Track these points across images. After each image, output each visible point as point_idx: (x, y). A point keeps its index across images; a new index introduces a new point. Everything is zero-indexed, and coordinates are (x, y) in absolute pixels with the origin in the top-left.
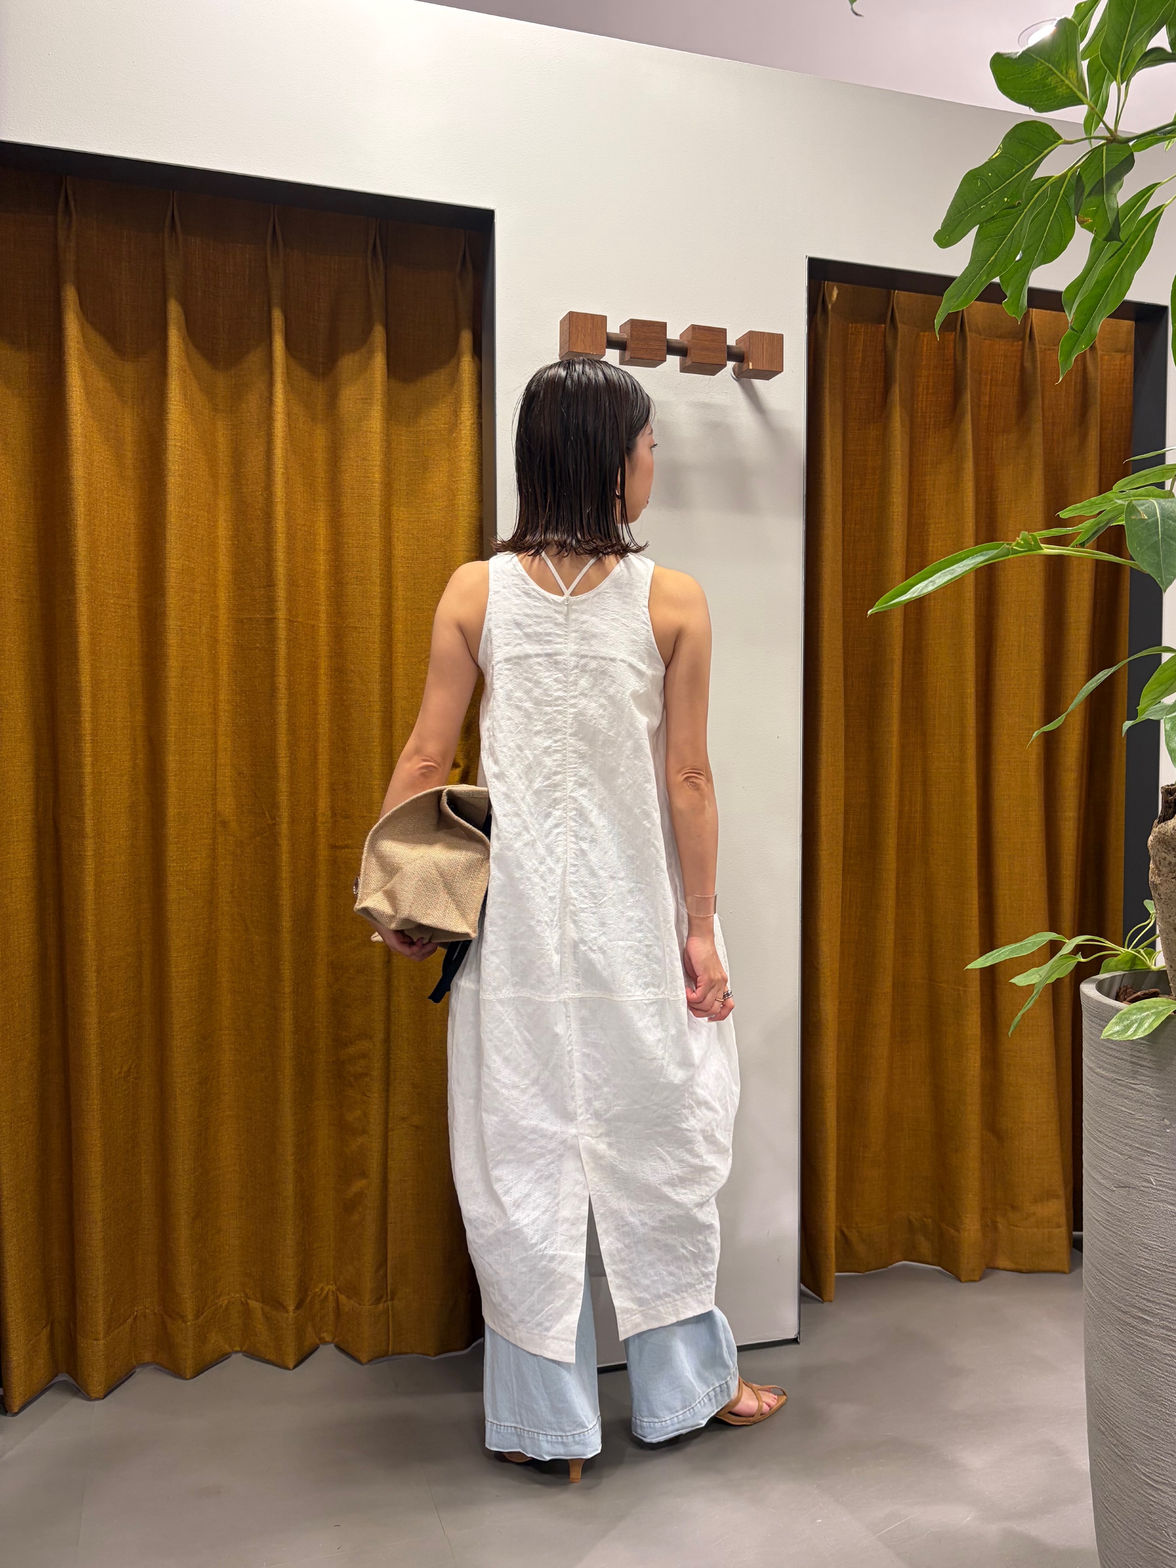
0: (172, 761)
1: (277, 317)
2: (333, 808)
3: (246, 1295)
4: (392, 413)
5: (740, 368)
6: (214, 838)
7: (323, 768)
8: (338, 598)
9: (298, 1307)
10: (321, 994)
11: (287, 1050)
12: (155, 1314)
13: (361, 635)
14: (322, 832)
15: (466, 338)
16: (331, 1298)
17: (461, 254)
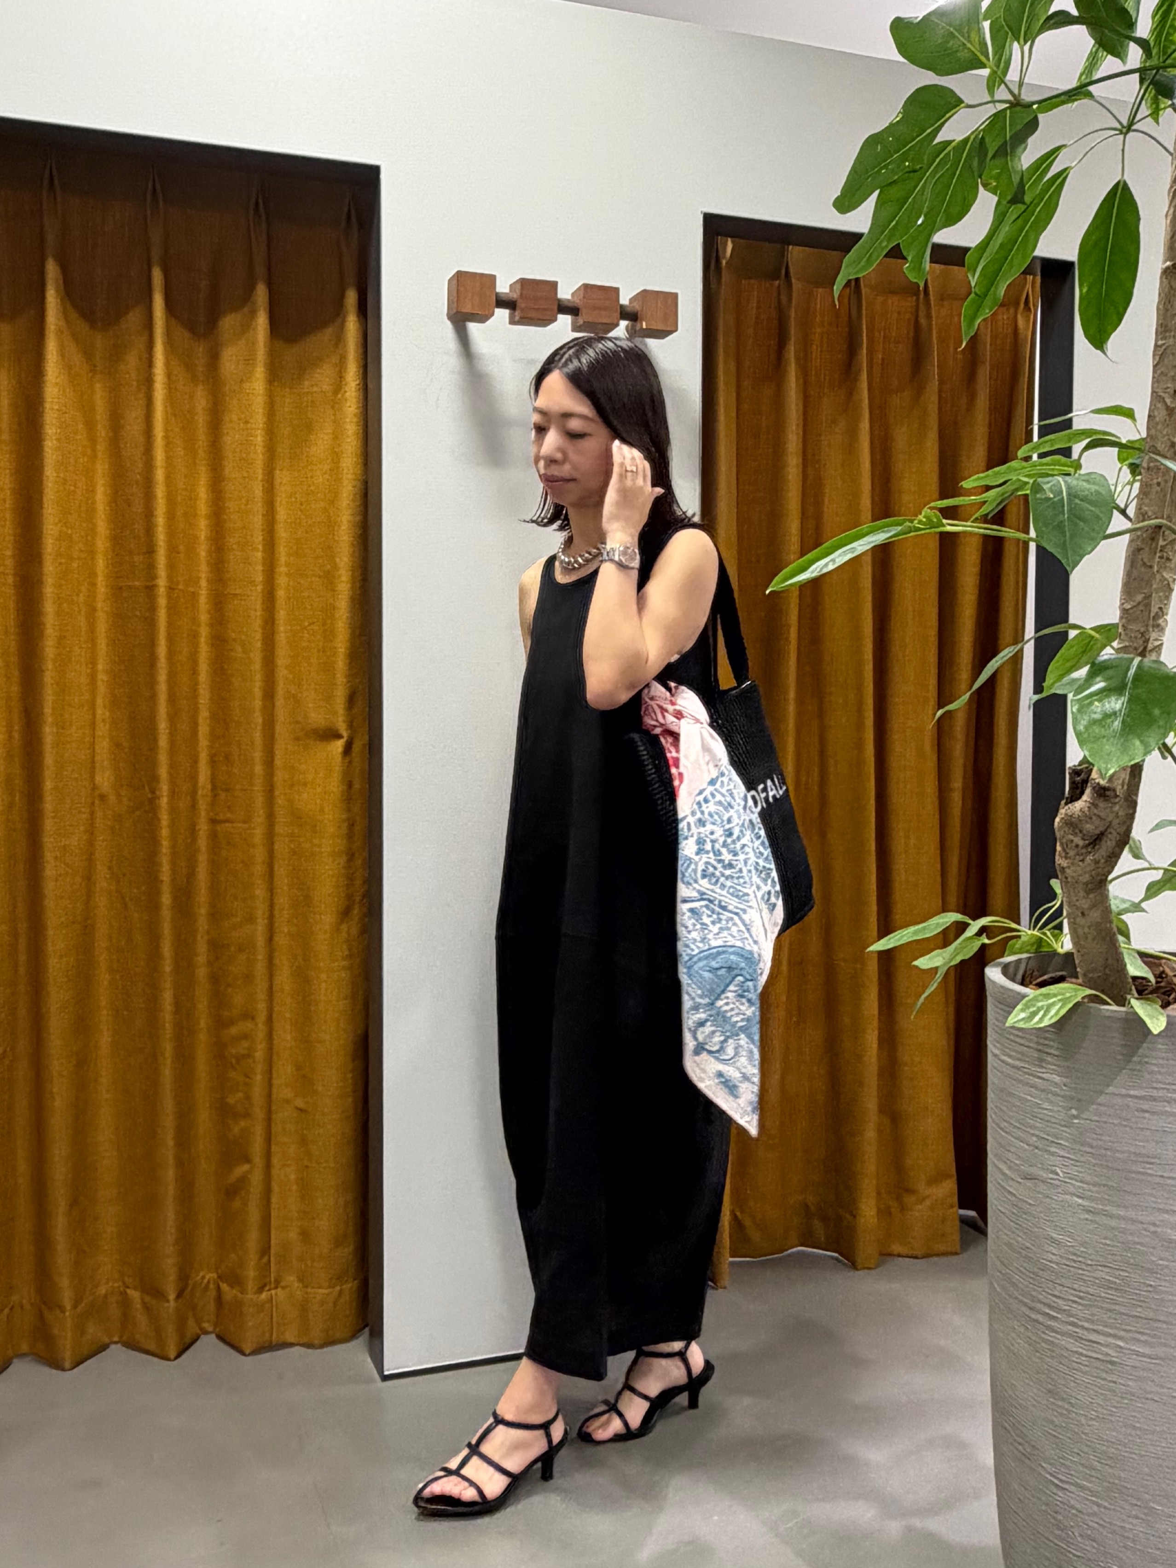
0: (49, 733)
1: (157, 276)
2: (213, 780)
3: (124, 1283)
4: (274, 374)
5: (633, 327)
6: (92, 813)
7: (203, 742)
8: (218, 565)
9: (179, 1296)
10: (202, 973)
11: (168, 1029)
12: (32, 1304)
13: (243, 603)
14: (203, 805)
15: (351, 297)
16: (212, 1286)
17: (346, 210)
